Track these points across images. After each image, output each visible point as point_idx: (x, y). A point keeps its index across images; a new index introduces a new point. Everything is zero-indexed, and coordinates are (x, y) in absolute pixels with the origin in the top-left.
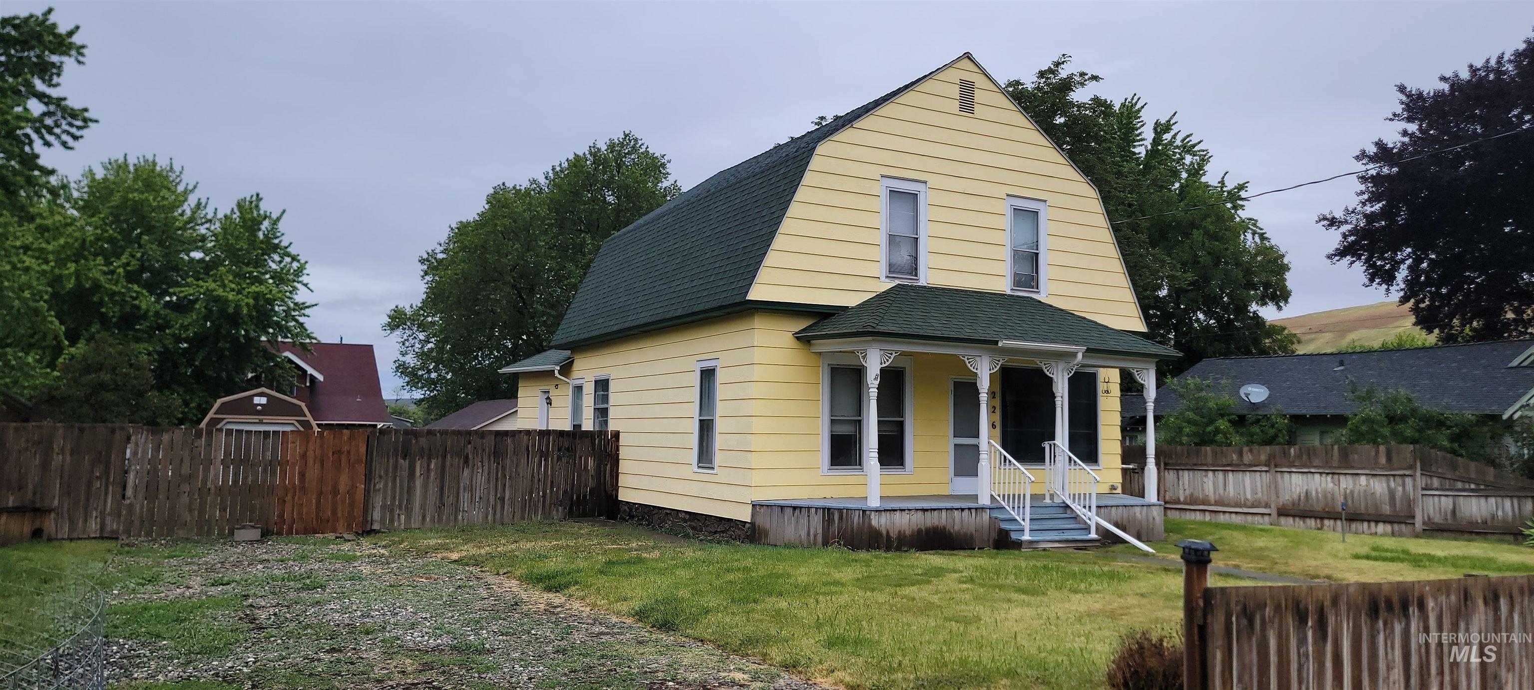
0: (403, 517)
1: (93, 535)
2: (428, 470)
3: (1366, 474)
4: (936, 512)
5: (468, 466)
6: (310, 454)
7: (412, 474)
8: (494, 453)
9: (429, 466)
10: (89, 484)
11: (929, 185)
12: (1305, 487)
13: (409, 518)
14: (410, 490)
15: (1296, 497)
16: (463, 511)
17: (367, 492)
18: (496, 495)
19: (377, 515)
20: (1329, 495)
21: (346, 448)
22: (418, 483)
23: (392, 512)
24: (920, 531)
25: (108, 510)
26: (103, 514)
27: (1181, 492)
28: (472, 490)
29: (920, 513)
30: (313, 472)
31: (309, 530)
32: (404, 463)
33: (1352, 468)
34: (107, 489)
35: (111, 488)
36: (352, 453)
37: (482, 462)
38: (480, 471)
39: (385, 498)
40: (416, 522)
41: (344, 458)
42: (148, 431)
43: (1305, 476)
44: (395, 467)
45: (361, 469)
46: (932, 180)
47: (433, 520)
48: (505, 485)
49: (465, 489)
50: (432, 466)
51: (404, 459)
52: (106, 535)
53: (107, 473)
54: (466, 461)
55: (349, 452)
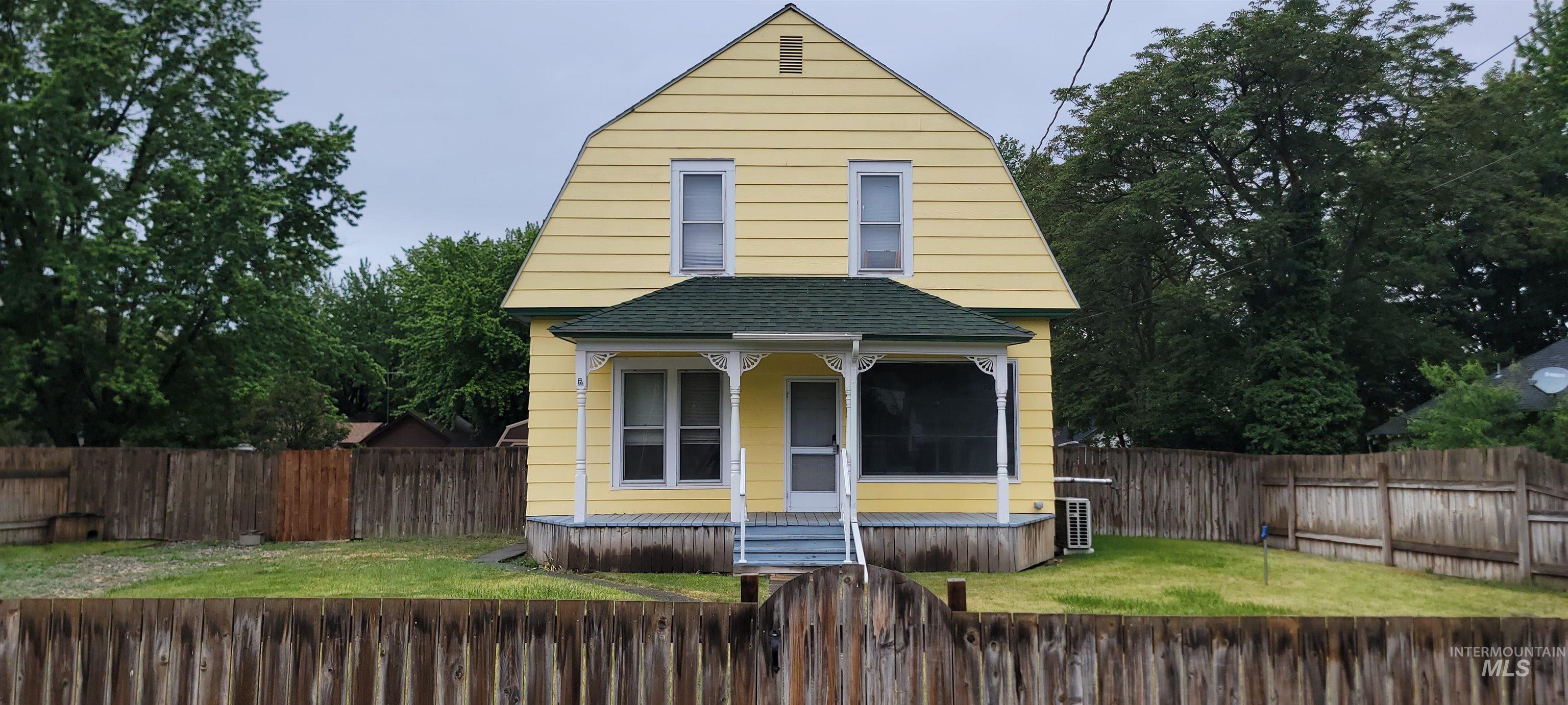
0: (381, 528)
1: (144, 537)
2: (404, 485)
3: (1475, 492)
4: (659, 530)
5: (439, 482)
6: (303, 472)
7: (389, 489)
8: (464, 470)
9: (404, 481)
10: (141, 497)
11: (736, 162)
12: (1417, 511)
13: (387, 528)
14: (388, 503)
15: (1408, 524)
16: (436, 523)
17: (351, 504)
18: (466, 509)
19: (359, 527)
20: (1439, 521)
21: (332, 466)
22: (395, 497)
23: (372, 522)
24: (635, 551)
25: (155, 517)
26: (151, 521)
27: (1310, 516)
28: (443, 504)
29: (635, 531)
30: (306, 488)
31: (305, 537)
32: (381, 479)
33: (1460, 482)
34: (153, 500)
35: (156, 499)
36: (338, 470)
37: (452, 478)
38: (451, 486)
39: (364, 511)
40: (393, 533)
41: (331, 474)
42: (182, 453)
43: (1416, 493)
44: (375, 482)
45: (346, 484)
46: (740, 157)
47: (408, 532)
48: (474, 500)
49: (437, 503)
50: (407, 481)
51: (382, 475)
52: (153, 537)
53: (153, 487)
54: (438, 477)
55: (335, 469)
